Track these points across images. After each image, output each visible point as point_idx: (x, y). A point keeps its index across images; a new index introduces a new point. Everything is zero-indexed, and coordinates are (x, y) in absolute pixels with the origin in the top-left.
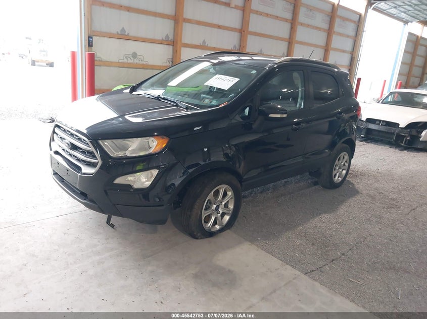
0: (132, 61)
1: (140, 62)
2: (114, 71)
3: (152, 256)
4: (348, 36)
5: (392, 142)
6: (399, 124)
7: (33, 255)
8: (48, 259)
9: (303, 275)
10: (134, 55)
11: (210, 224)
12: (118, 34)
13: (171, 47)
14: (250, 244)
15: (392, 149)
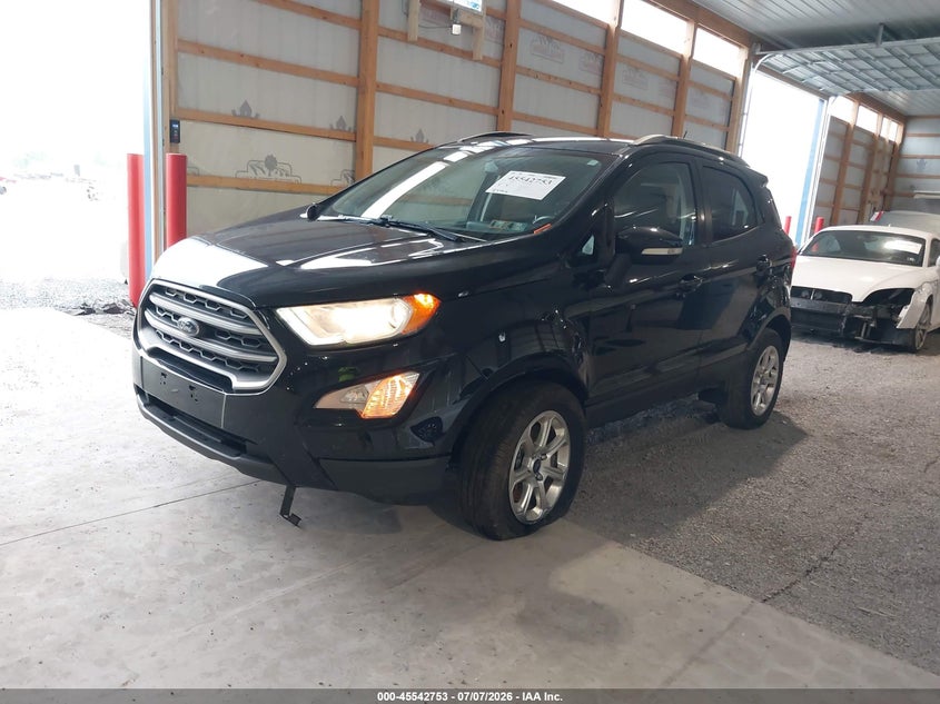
0: (266, 176)
1: (284, 177)
2: (228, 196)
3: (405, 581)
4: (713, 125)
5: (838, 334)
6: (850, 296)
7: (122, 594)
8: (159, 600)
9: (759, 605)
10: (271, 162)
11: (524, 504)
12: (235, 115)
13: (350, 145)
14: (619, 545)
15: (839, 349)
